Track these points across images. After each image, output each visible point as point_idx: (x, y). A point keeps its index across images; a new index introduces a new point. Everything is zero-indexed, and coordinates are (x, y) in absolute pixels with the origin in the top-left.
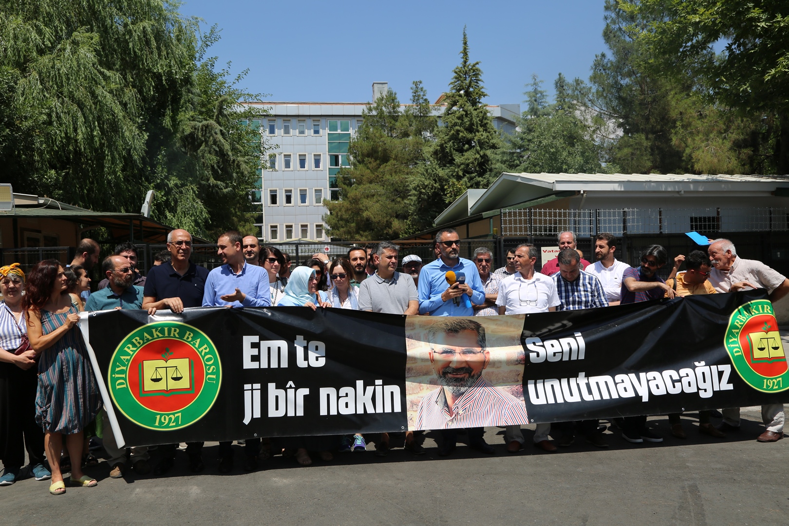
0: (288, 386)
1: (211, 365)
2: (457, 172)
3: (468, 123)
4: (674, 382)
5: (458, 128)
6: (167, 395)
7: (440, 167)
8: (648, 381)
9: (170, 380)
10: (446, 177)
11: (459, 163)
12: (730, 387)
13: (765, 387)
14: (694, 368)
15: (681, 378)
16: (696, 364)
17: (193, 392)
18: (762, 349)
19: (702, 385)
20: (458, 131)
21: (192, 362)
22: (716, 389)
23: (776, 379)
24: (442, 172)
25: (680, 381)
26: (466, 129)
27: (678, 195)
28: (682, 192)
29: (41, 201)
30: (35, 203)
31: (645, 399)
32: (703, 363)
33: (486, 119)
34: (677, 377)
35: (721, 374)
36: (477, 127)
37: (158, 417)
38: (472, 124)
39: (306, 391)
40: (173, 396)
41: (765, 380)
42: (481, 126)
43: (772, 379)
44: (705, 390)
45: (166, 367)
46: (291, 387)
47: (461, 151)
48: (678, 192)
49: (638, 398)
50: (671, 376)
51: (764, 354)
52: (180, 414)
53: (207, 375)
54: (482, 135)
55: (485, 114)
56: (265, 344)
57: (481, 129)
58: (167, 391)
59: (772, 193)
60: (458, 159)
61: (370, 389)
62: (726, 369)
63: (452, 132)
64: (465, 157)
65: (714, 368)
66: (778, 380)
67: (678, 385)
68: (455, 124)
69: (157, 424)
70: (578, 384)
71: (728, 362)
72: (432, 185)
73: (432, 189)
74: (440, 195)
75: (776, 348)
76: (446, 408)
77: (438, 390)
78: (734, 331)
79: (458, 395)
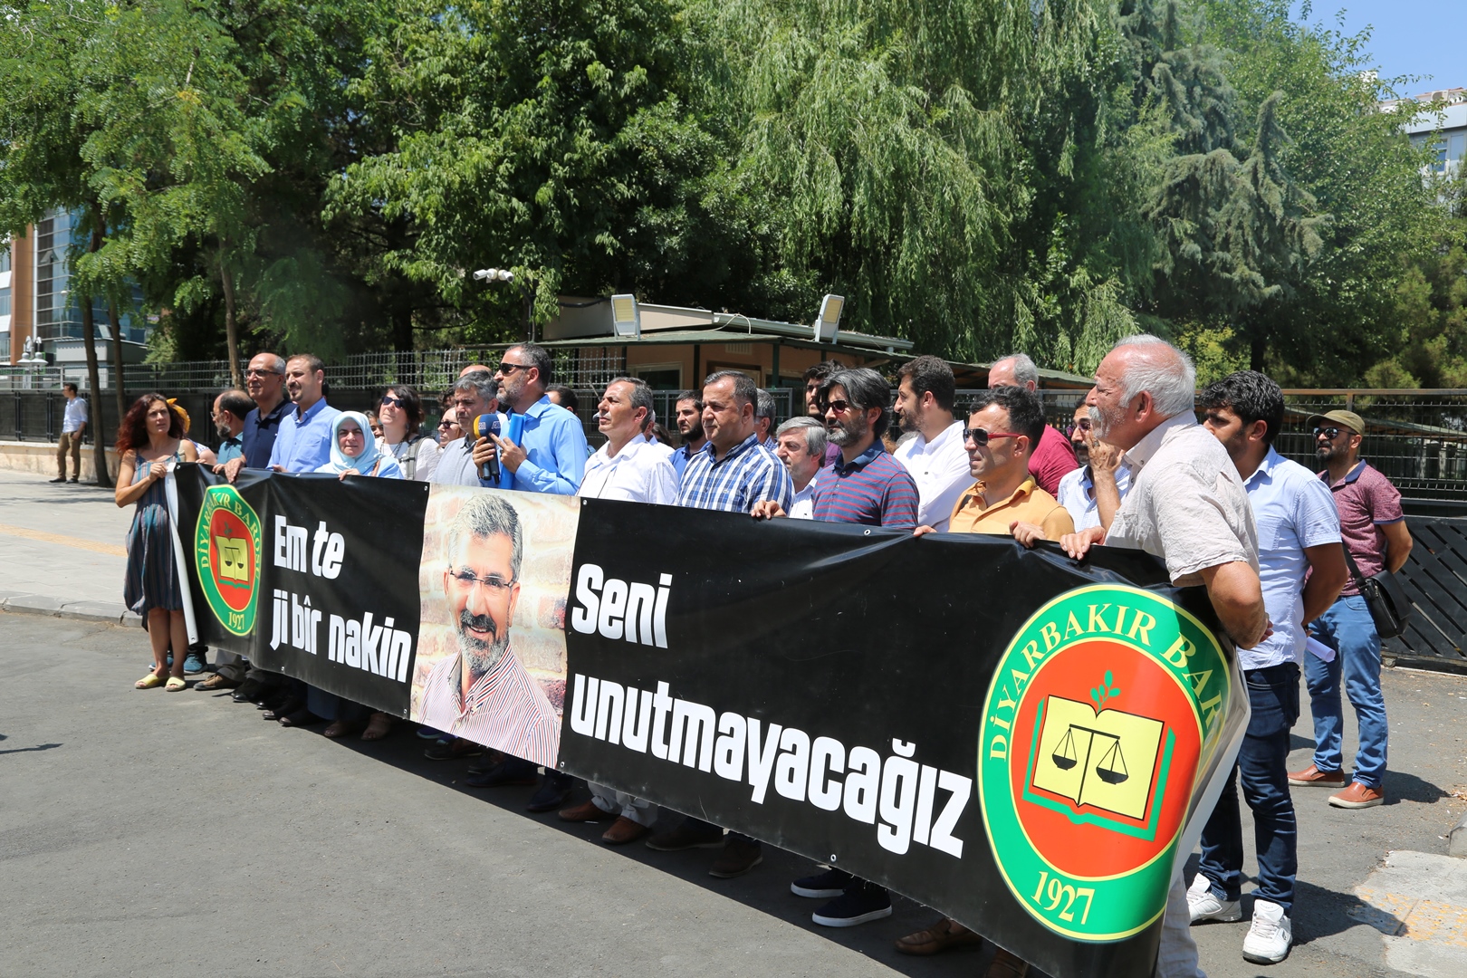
4: (830, 775)
8: (779, 751)
12: (955, 848)
13: (1037, 898)
14: (886, 753)
15: (848, 770)
16: (897, 743)
17: (249, 588)
18: (1064, 763)
19: (888, 812)
21: (249, 546)
22: (921, 838)
23: (1076, 885)
25: (841, 778)
31: (758, 797)
32: (911, 748)
34: (837, 766)
35: (942, 797)
37: (231, 614)
40: (239, 588)
41: (1044, 875)
43: (1065, 882)
44: (894, 830)
45: (232, 548)
46: (308, 606)
49: (744, 787)
50: (828, 757)
58: (234, 582)
61: (378, 629)
62: (958, 785)
65: (929, 772)
66: (1082, 892)
67: (834, 786)
70: (653, 710)
71: (972, 774)
75: (1109, 776)
76: (458, 694)
77: (455, 656)
78: (1016, 674)
79: (478, 674)
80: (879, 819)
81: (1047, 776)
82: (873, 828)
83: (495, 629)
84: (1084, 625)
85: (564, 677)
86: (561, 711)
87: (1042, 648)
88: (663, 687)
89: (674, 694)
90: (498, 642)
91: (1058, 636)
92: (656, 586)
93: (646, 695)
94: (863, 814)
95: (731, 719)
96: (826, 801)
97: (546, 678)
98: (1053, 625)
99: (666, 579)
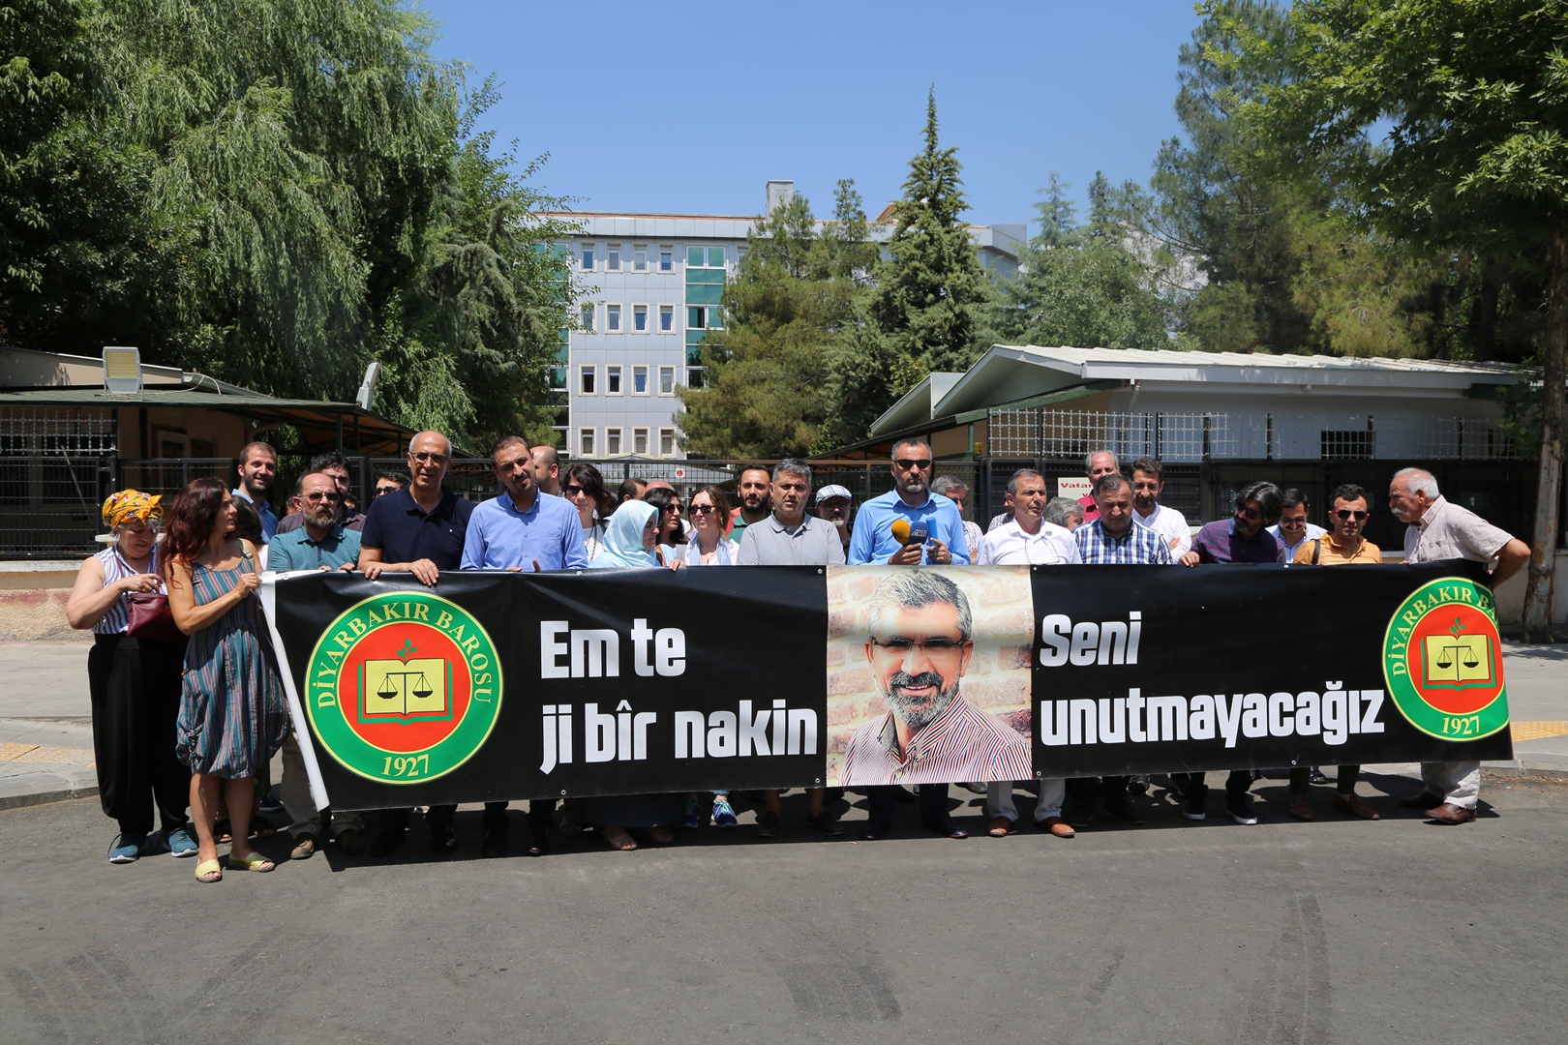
0: (619, 708)
1: (482, 672)
2: (913, 342)
3: (934, 256)
4: (1283, 714)
5: (915, 263)
6: (404, 722)
7: (883, 333)
8: (1243, 710)
9: (410, 696)
10: (893, 350)
11: (917, 327)
12: (1380, 728)
13: (1445, 731)
14: (1322, 691)
15: (1296, 708)
16: (1329, 684)
17: (450, 718)
18: (1445, 665)
19: (1329, 723)
20: (916, 270)
21: (450, 665)
22: (1354, 730)
23: (1468, 717)
24: (886, 342)
25: (1292, 714)
26: (930, 267)
27: (1300, 392)
28: (1309, 387)
29: (188, 379)
30: (177, 381)
31: (1231, 743)
32: (1339, 684)
33: (966, 249)
34: (1289, 707)
35: (1364, 706)
36: (950, 262)
37: (389, 760)
38: (941, 258)
39: (651, 717)
40: (416, 723)
41: (1447, 720)
42: (957, 261)
43: (1460, 718)
44: (1335, 732)
45: (405, 674)
46: (624, 710)
47: (920, 304)
48: (1302, 387)
49: (1219, 740)
50: (1281, 704)
51: (1449, 674)
52: (426, 756)
53: (476, 687)
54: (957, 277)
55: (965, 240)
56: (578, 637)
57: (957, 267)
58: (404, 715)
59: (1465, 392)
60: (915, 319)
61: (763, 715)
62: (1376, 698)
63: (906, 271)
64: (928, 315)
65: (1354, 694)
66: (1472, 719)
67: (1288, 721)
68: (912, 258)
69: (386, 773)
70: (1127, 711)
71: (1380, 684)
72: (869, 365)
73: (867, 371)
74: (882, 381)
75: (1471, 665)
76: (895, 750)
77: (884, 717)
78: (1400, 629)
79: (917, 726)
80: (1323, 729)
81: (1435, 674)
82: (1320, 736)
83: (941, 683)
84: (1439, 598)
85: (1028, 706)
87: (1415, 613)
88: (1135, 692)
89: (1144, 694)
90: (944, 694)
91: (1424, 607)
92: (1126, 621)
93: (1119, 702)
94: (1313, 730)
95: (1197, 701)
96: (1282, 731)
97: (1007, 711)
98: (1420, 602)
99: (1135, 616)
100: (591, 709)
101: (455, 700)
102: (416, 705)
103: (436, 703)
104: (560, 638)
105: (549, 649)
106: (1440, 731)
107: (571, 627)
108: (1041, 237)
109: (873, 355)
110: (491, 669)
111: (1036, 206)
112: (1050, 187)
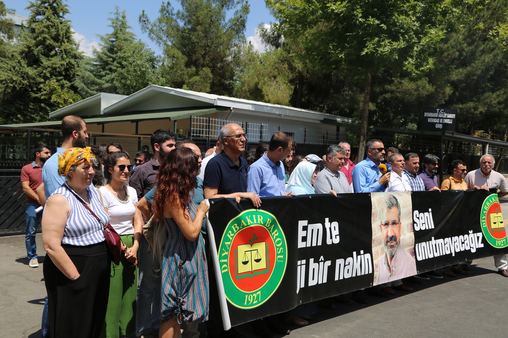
0: (320, 260)
1: (280, 247)
2: (45, 74)
3: (55, 33)
5: (45, 35)
6: (252, 276)
7: (28, 66)
8: (454, 243)
9: (254, 262)
10: (34, 76)
11: (47, 66)
12: (482, 245)
13: (497, 245)
14: (468, 234)
15: (464, 241)
16: (470, 232)
17: (267, 271)
18: (495, 223)
19: (472, 245)
20: (45, 38)
21: (268, 245)
22: (477, 247)
24: (31, 71)
26: (52, 38)
27: (279, 117)
28: (283, 115)
31: (453, 255)
33: (69, 33)
35: (478, 238)
36: (63, 38)
37: (247, 296)
38: (58, 35)
39: (328, 263)
40: (256, 276)
41: (497, 241)
42: (66, 38)
43: (500, 240)
44: (473, 248)
45: (251, 251)
46: (322, 261)
47: (47, 55)
48: (280, 115)
50: (461, 240)
51: (496, 226)
52: (259, 292)
53: (278, 255)
54: (66, 46)
55: (69, 28)
56: (311, 227)
57: (66, 40)
58: (251, 272)
59: (322, 121)
60: (45, 62)
61: (359, 257)
62: (480, 235)
63: (40, 38)
64: (52, 62)
65: (475, 235)
66: (503, 241)
67: (463, 245)
68: (43, 32)
69: (246, 304)
70: (432, 245)
71: (481, 231)
72: (20, 82)
73: (20, 84)
74: (28, 90)
75: (501, 223)
76: (388, 267)
77: (384, 255)
78: (484, 212)
79: (392, 257)
80: (471, 247)
81: (493, 226)
82: (470, 250)
83: (396, 239)
84: (492, 201)
85: (413, 246)
86: (414, 257)
87: (487, 206)
88: (433, 238)
91: (489, 204)
92: (429, 212)
93: (430, 242)
94: (468, 248)
95: (446, 239)
96: (463, 249)
97: (409, 249)
98: (488, 202)
99: (430, 210)
100: (312, 260)
101: (270, 262)
102: (257, 266)
103: (262, 265)
104: (305, 228)
105: (301, 233)
106: (495, 245)
107: (309, 223)
108: (112, 34)
109: (23, 77)
110: (283, 246)
111: (109, 19)
112: (115, 12)
